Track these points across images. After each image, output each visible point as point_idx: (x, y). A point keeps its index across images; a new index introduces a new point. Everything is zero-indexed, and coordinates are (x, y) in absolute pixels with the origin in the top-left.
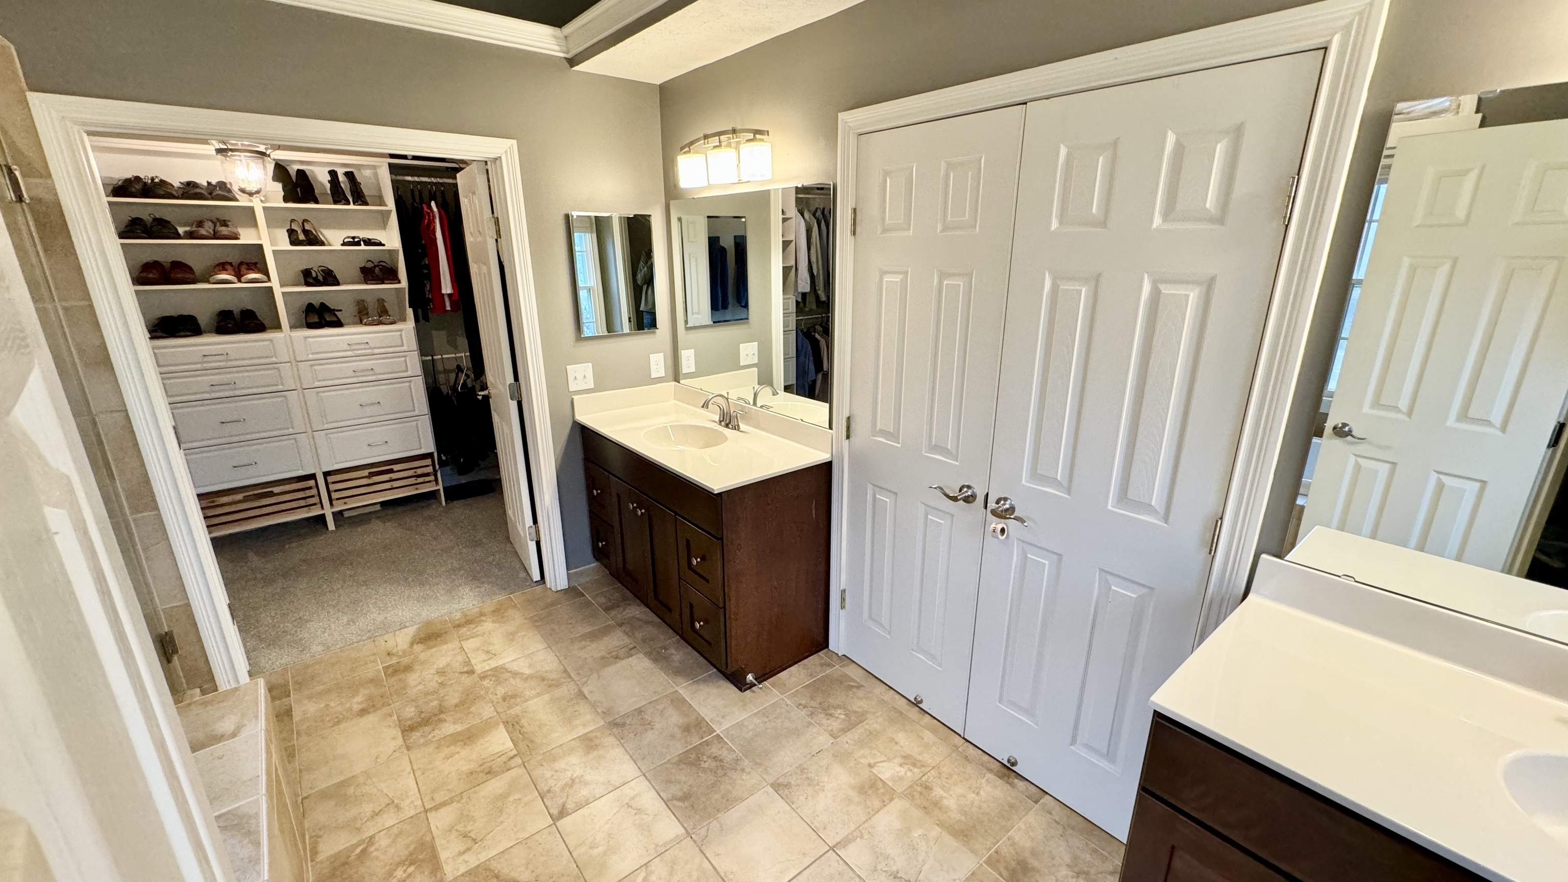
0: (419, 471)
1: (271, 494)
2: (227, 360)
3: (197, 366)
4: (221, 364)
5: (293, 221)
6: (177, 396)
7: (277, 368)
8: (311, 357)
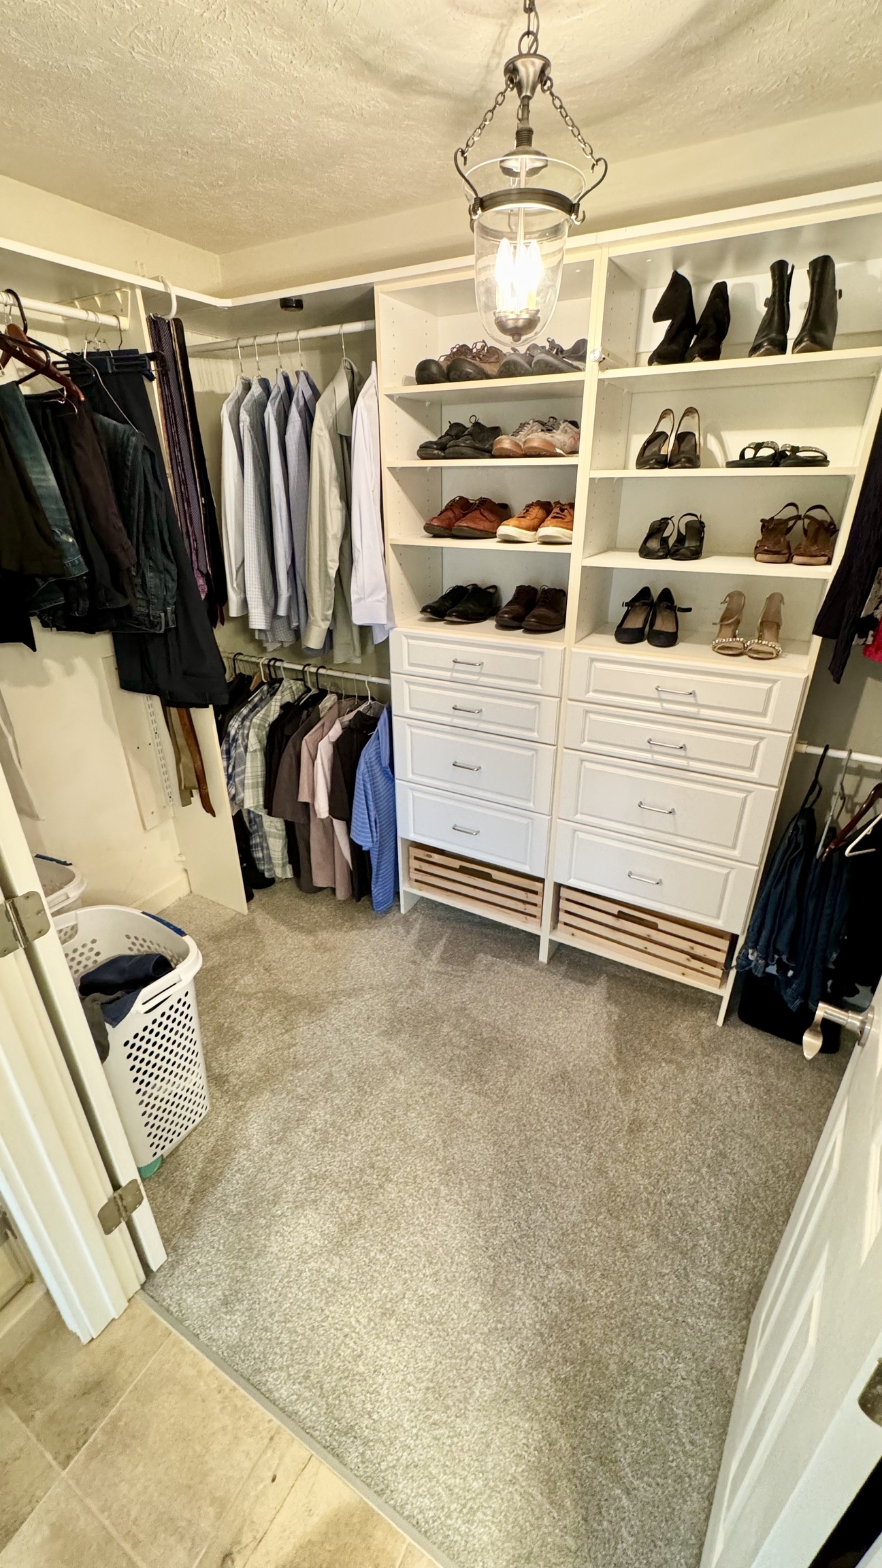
0: (699, 951)
1: (488, 877)
2: (480, 674)
3: (447, 674)
4: (475, 678)
5: (666, 413)
6: (418, 709)
7: (538, 703)
8: (592, 696)
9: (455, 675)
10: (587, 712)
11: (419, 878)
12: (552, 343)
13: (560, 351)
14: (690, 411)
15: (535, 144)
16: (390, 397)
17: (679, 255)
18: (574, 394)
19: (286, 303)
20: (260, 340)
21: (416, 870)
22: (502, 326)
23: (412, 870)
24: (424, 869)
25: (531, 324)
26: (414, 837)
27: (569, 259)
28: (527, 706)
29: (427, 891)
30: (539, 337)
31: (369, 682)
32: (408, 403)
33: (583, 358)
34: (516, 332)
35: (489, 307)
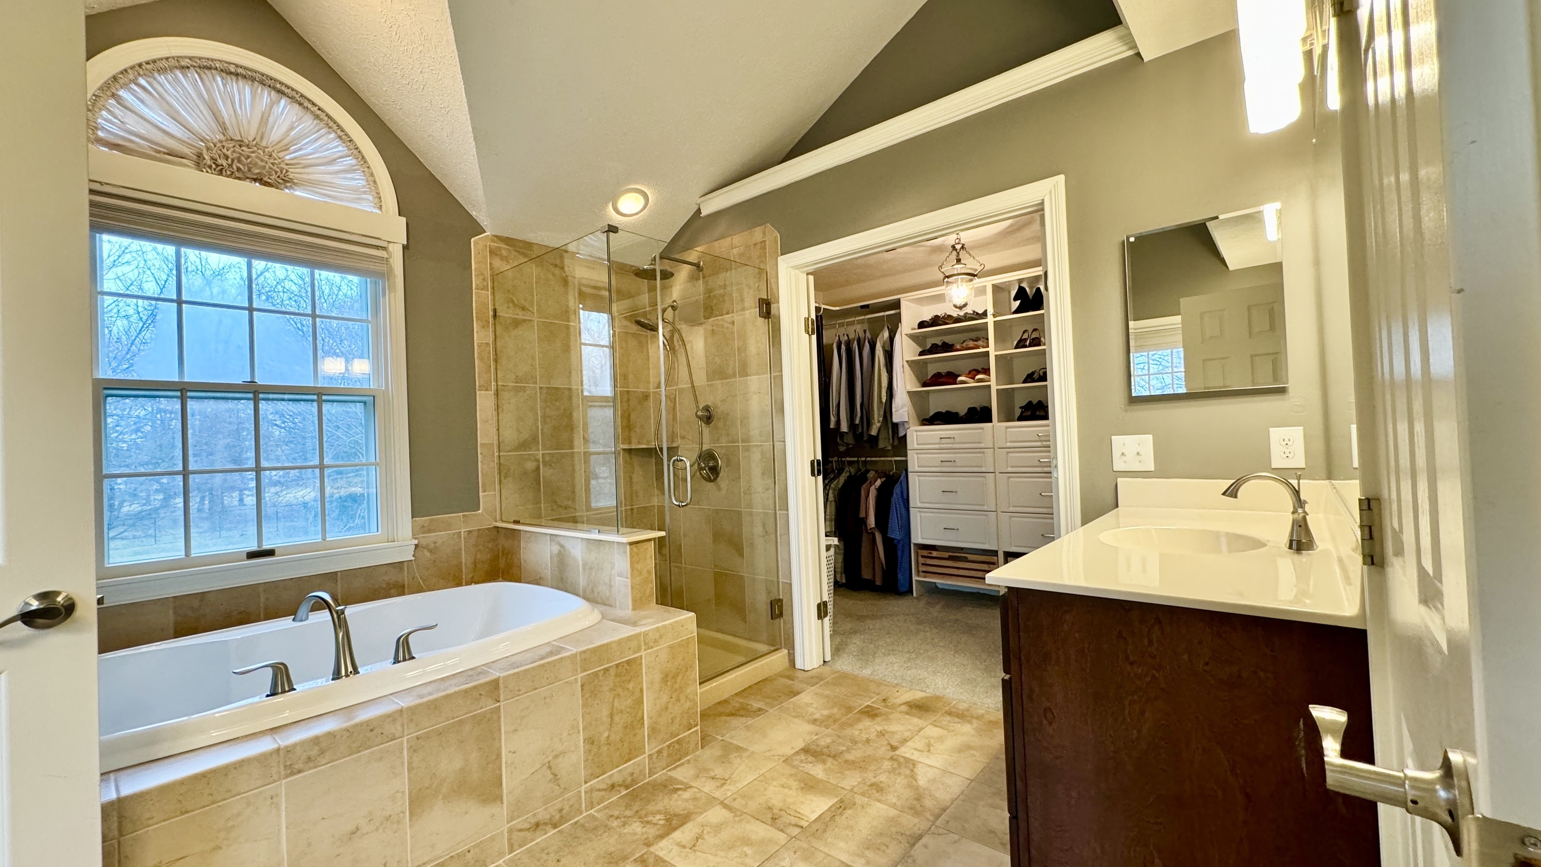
1: (966, 560)
2: (953, 443)
3: (937, 446)
4: (950, 446)
5: (1025, 332)
6: (923, 467)
7: (983, 453)
8: (1008, 444)
9: (941, 446)
10: (1008, 453)
11: (924, 570)
12: (974, 312)
13: (977, 313)
14: (1035, 330)
15: (962, 262)
16: (906, 335)
17: (1020, 281)
18: (985, 327)
19: (862, 307)
20: (847, 320)
21: (923, 564)
22: (955, 306)
23: (920, 565)
24: (928, 563)
25: (965, 305)
26: (921, 541)
27: (976, 286)
28: (978, 455)
29: (930, 577)
30: (969, 310)
31: (895, 461)
32: (913, 337)
33: (986, 315)
34: (961, 308)
35: (951, 301)
